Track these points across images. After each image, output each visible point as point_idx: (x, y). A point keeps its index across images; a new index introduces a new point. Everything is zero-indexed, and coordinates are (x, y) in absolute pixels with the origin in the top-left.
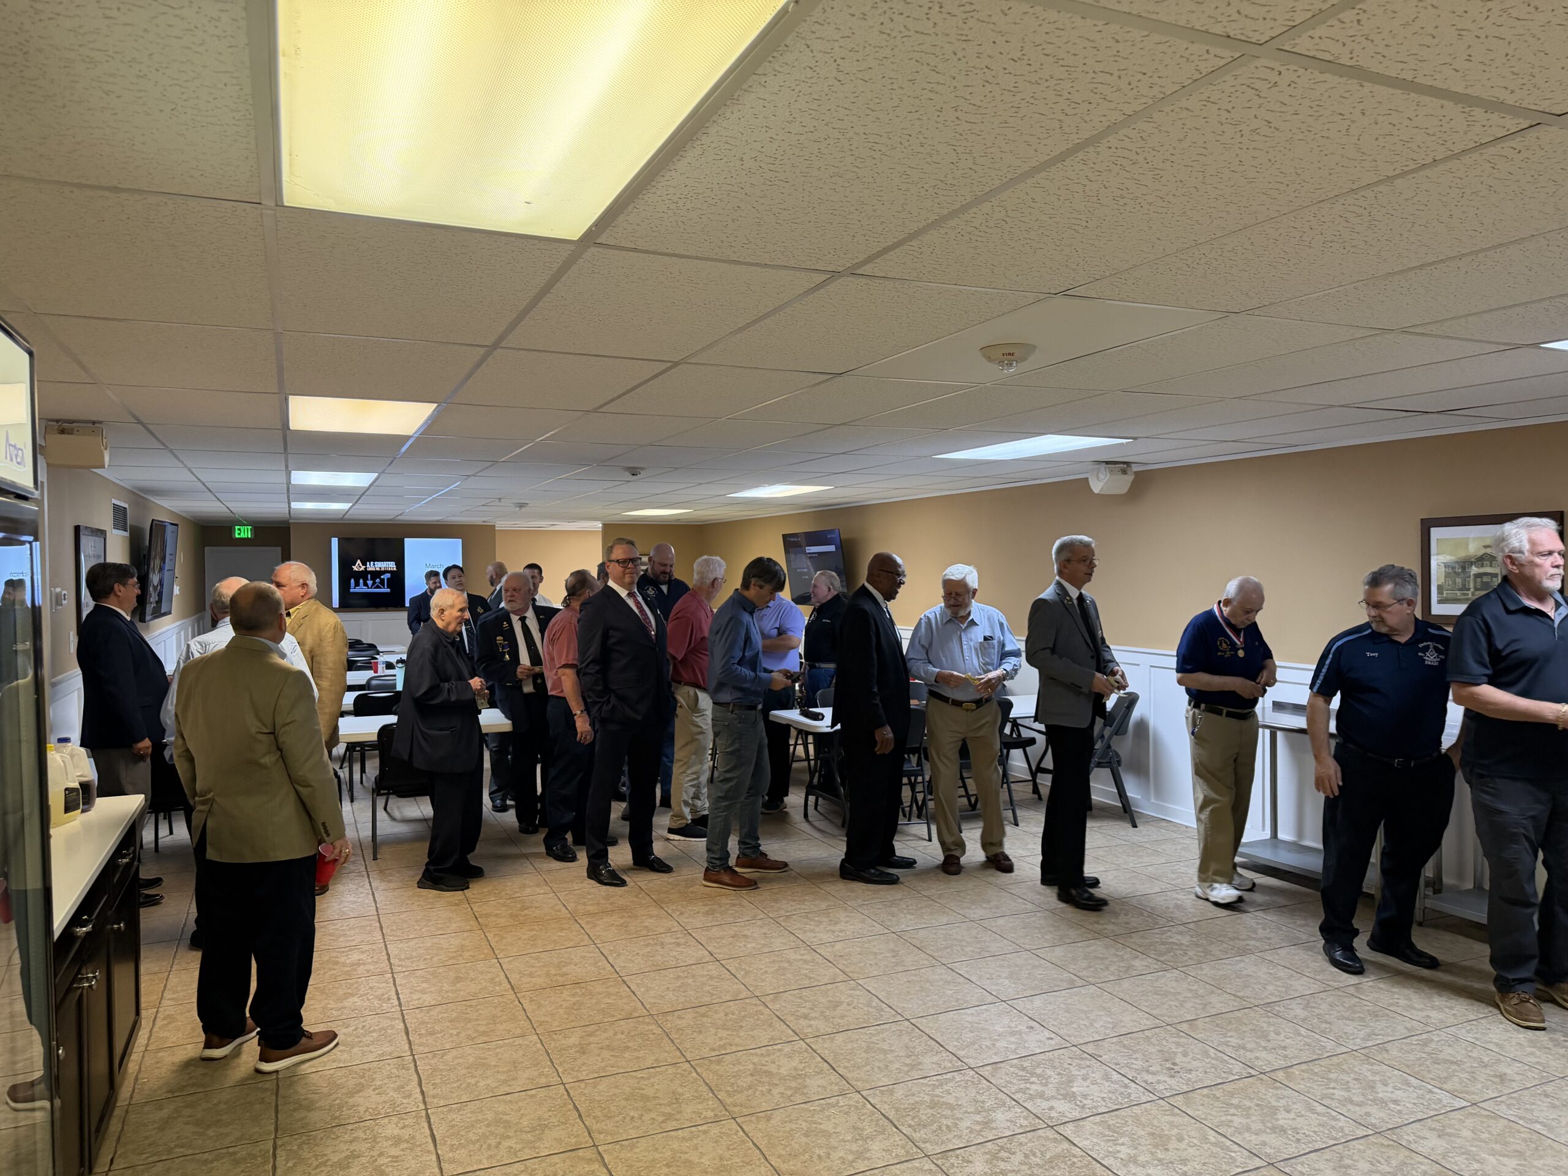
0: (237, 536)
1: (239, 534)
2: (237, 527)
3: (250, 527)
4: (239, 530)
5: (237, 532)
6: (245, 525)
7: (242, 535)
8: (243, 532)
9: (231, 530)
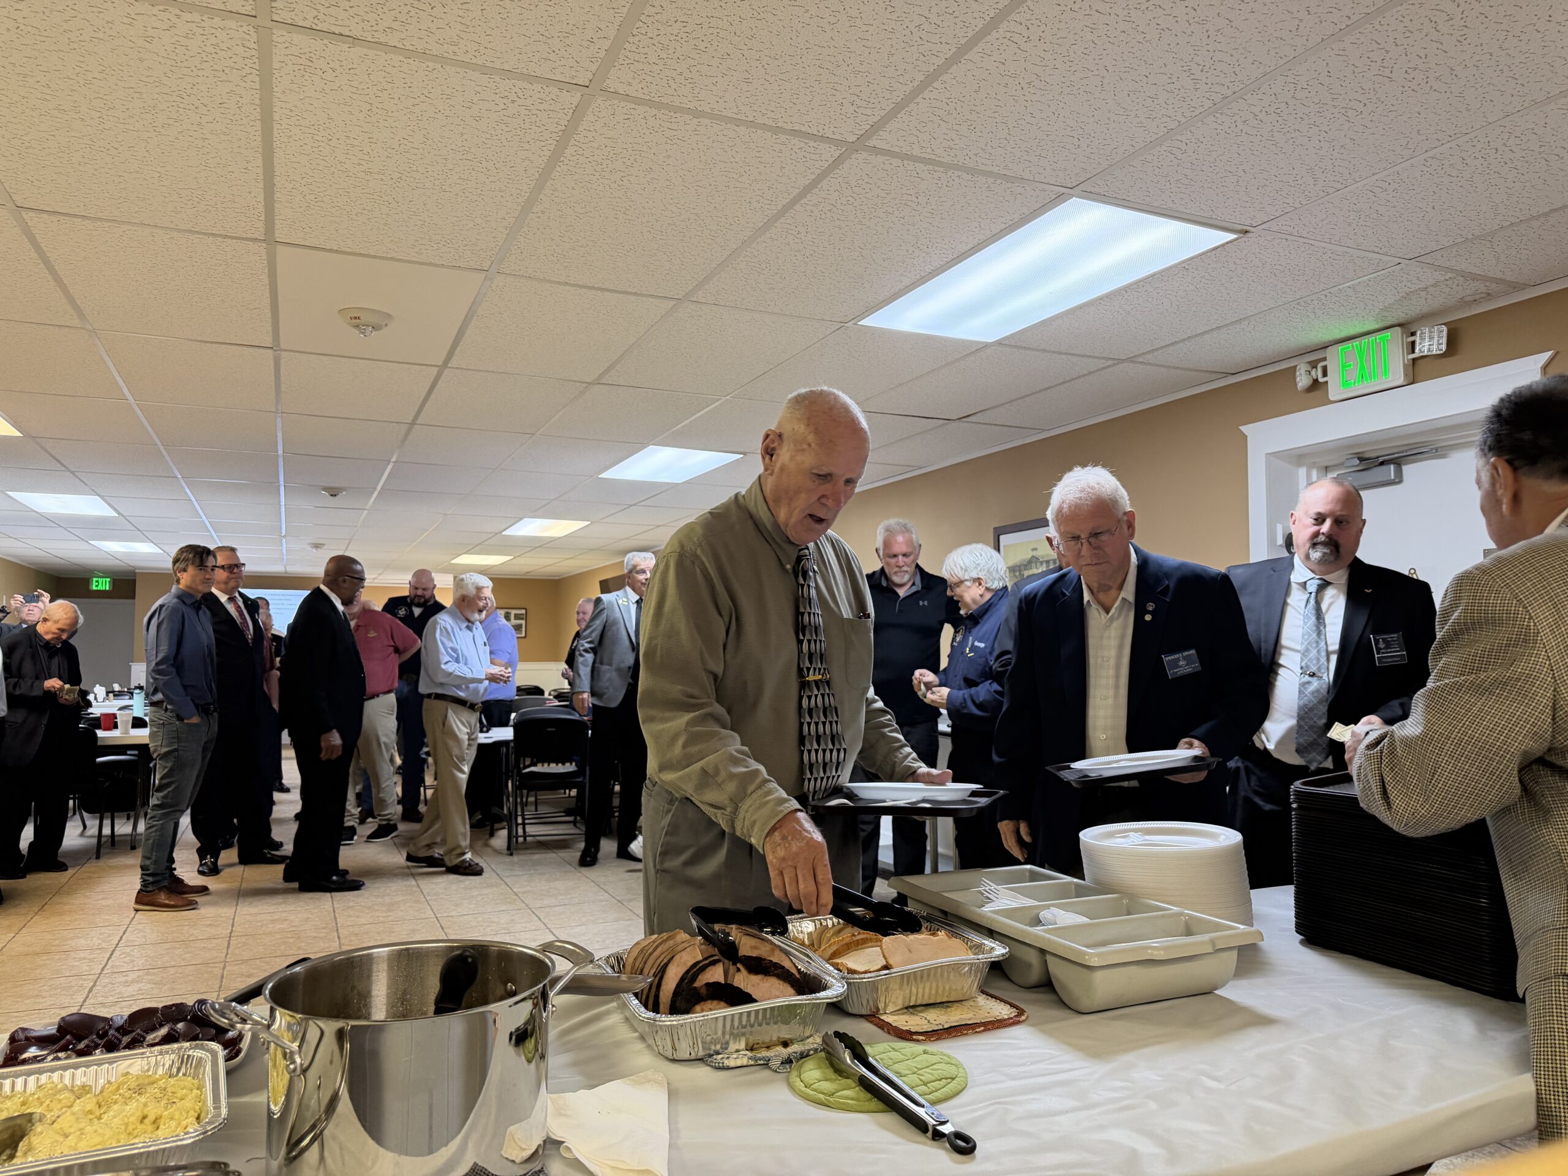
0: (94, 588)
1: (97, 586)
2: (95, 579)
3: (108, 580)
4: (97, 581)
5: (95, 584)
6: (100, 577)
7: (100, 588)
8: (101, 584)
9: (87, 582)
